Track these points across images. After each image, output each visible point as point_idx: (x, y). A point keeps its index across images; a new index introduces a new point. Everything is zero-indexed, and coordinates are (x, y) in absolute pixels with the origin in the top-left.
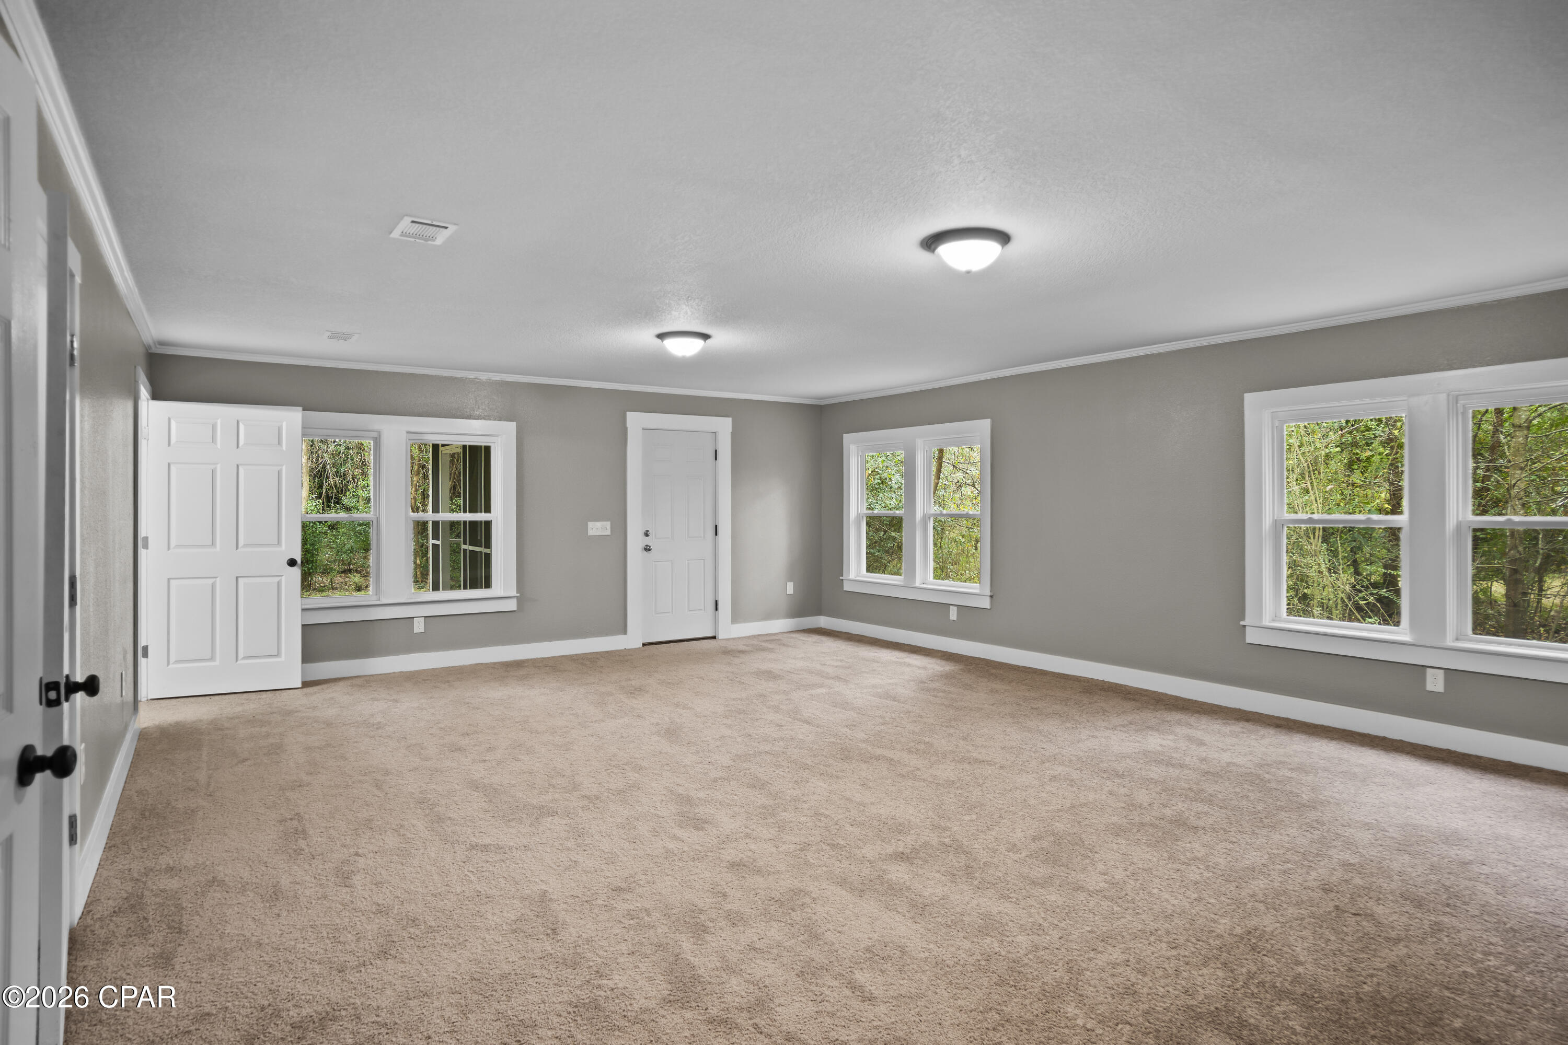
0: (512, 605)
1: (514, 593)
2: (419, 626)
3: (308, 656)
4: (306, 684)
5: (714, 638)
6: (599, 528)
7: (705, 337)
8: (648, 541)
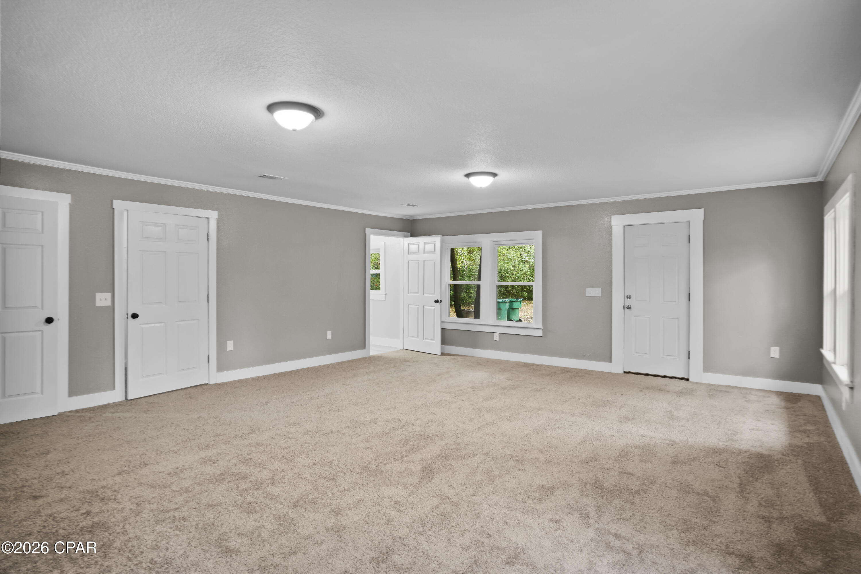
0: (540, 333)
1: (541, 326)
2: (496, 337)
3: (444, 342)
4: (443, 354)
5: (687, 379)
6: (594, 292)
7: (495, 175)
8: (628, 302)
